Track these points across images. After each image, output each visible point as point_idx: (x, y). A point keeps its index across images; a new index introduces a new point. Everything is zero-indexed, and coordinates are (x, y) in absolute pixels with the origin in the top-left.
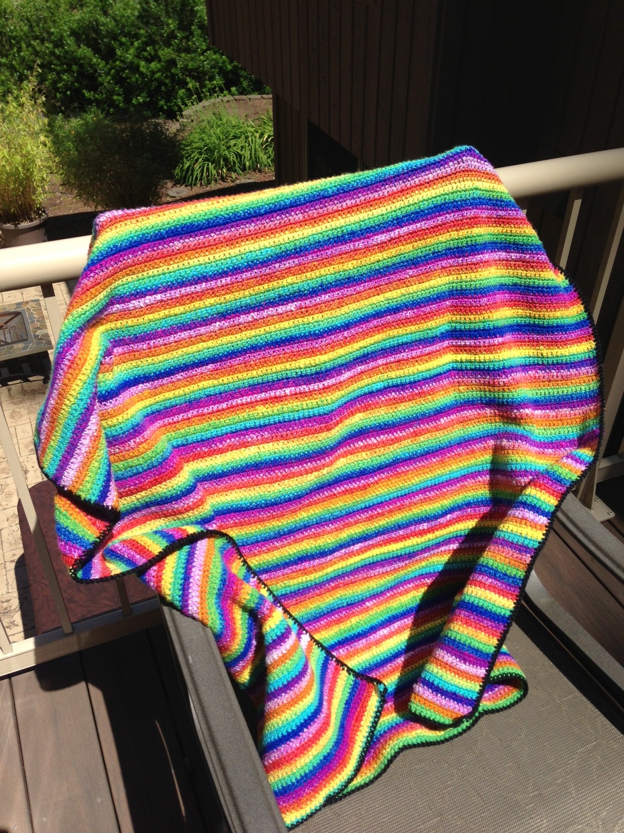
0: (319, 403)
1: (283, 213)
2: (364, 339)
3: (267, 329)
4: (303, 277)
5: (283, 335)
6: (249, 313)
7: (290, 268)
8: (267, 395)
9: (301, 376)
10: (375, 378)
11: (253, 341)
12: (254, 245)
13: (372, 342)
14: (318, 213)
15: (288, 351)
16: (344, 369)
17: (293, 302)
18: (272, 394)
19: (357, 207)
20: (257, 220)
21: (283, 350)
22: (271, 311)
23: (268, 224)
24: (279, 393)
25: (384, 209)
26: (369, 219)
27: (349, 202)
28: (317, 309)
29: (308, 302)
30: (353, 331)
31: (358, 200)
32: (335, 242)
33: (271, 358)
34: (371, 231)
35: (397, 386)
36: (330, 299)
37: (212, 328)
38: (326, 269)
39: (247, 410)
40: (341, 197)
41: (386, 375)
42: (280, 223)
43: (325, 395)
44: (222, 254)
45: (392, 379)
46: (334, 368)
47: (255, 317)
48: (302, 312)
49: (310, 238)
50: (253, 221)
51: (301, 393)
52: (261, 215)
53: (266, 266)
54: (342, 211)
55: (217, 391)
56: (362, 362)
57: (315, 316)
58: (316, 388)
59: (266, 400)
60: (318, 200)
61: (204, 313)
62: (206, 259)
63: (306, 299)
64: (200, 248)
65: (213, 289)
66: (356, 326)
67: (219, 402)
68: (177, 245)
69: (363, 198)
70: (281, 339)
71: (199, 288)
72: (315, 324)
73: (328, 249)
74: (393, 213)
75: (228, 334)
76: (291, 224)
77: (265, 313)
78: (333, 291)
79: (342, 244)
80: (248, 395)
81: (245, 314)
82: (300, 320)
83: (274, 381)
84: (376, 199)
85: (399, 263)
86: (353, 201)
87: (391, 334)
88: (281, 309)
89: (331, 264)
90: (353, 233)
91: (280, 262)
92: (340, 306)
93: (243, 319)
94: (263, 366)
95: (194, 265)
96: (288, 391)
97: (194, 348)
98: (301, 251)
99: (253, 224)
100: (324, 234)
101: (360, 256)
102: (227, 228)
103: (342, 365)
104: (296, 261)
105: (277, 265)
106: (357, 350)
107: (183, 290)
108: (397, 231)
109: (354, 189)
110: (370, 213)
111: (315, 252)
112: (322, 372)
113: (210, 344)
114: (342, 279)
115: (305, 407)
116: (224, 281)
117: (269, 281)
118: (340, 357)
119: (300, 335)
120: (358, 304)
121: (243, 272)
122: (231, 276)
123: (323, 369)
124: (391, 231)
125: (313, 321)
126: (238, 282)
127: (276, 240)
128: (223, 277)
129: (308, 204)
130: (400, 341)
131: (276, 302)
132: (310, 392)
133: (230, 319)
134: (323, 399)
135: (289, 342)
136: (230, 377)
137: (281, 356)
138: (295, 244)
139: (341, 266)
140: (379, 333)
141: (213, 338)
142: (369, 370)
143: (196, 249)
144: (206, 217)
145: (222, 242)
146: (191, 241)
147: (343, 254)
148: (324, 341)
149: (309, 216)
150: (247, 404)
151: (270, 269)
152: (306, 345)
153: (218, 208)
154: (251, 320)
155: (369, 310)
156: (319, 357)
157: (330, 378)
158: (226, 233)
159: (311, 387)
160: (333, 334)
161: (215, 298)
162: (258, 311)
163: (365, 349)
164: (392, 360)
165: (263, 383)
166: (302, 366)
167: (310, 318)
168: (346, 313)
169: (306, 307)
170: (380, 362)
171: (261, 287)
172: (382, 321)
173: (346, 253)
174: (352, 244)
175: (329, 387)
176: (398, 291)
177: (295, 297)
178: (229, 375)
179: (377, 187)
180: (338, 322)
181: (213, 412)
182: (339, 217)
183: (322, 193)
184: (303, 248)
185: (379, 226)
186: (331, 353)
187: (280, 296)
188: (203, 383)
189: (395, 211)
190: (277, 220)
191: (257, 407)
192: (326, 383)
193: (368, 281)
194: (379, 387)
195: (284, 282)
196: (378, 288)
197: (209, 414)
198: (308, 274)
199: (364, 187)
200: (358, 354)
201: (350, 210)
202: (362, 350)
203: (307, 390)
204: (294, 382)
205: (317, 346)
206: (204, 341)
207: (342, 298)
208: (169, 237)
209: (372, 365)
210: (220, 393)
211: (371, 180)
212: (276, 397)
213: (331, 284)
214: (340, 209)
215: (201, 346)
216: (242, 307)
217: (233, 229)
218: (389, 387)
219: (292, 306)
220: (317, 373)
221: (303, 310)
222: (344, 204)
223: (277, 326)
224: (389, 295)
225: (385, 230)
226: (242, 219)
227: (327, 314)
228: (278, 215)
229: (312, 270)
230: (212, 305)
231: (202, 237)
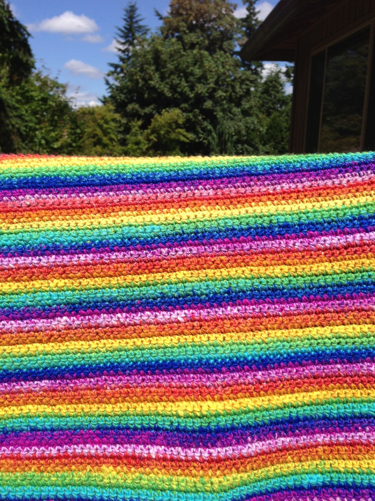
0: (199, 485)
1: (186, 185)
2: (293, 392)
3: (138, 342)
4: (202, 274)
5: (160, 356)
6: (114, 312)
7: (185, 258)
8: (122, 450)
9: (177, 429)
10: (308, 465)
11: (115, 357)
12: (137, 218)
13: (307, 400)
14: (238, 192)
15: (165, 384)
16: (251, 435)
17: (182, 309)
18: (129, 449)
19: (298, 194)
20: (149, 187)
21: (158, 380)
22: (148, 316)
23: (162, 194)
24: (140, 450)
25: (340, 202)
26: (315, 212)
27: (286, 186)
28: (216, 325)
29: (204, 313)
30: (273, 373)
31: (300, 186)
32: (257, 234)
33: (138, 390)
34: (317, 229)
35: (346, 487)
36: (239, 314)
37: (54, 323)
38: (240, 270)
39: (89, 467)
40: (274, 178)
41: (328, 463)
42: (180, 196)
43: (210, 472)
44: (88, 222)
45: (339, 472)
46: (233, 428)
47: (122, 320)
48: (193, 326)
49: (220, 222)
50: (141, 188)
51: (172, 460)
52: (155, 182)
53: (148, 249)
54: (273, 195)
55: (47, 425)
56: (285, 430)
57: (213, 337)
58: (197, 456)
59: (119, 457)
60: (240, 176)
61: (46, 299)
62: (65, 224)
63: (202, 308)
64: (59, 209)
65: (65, 266)
66: (280, 367)
67: (47, 445)
68: (29, 199)
69: (307, 184)
70: (157, 362)
71: (44, 260)
72: (211, 348)
73: (245, 241)
74: (354, 210)
75: (79, 339)
76: (195, 199)
77: (137, 318)
78: (247, 304)
79: (268, 239)
80: (93, 443)
81: (108, 312)
82: (190, 338)
83: (135, 429)
84: (328, 188)
85: (359, 284)
86: (293, 186)
87: (343, 395)
88: (163, 316)
89: (247, 264)
90: (286, 226)
91: (170, 247)
92: (254, 329)
93: (103, 319)
94: (124, 401)
95: (46, 228)
96: (154, 450)
97: (22, 349)
98: (204, 236)
99: (140, 191)
100: (242, 220)
101: (296, 260)
102: (104, 191)
103: (248, 427)
104: (195, 250)
105: (164, 251)
106: (278, 408)
107: (21, 260)
108: (358, 236)
109: (296, 171)
110: (317, 205)
111: (225, 243)
112: (211, 431)
113: (49, 347)
114: (262, 289)
115: (175, 487)
116: (82, 257)
117: (150, 272)
118: (246, 413)
119: (186, 361)
120: (286, 332)
121: (112, 251)
122: (94, 252)
123: (213, 426)
124: (348, 233)
125: (207, 343)
126: (104, 263)
127: (170, 216)
128: (83, 253)
129: (224, 179)
130: (357, 411)
131: (156, 305)
132: (187, 461)
133: (84, 315)
134: (206, 479)
135: (168, 369)
136: (71, 407)
137: (153, 389)
138: (197, 227)
139: (262, 269)
140: (320, 389)
141: (55, 340)
142: (299, 448)
143: (54, 209)
144: (78, 173)
145: (92, 207)
146: (51, 198)
147: (267, 252)
148: (221, 379)
149: (223, 194)
150: (90, 457)
151: (153, 253)
152: (193, 380)
153: (98, 166)
154: (115, 323)
155: (304, 347)
156: (210, 403)
157: (223, 446)
158: (101, 196)
159: (190, 452)
160: (238, 371)
161: (66, 281)
162: (127, 312)
163: (294, 410)
164: (341, 439)
165: (119, 428)
166: (181, 413)
167: (204, 338)
168: (263, 342)
169: (200, 320)
170: (320, 438)
171: (137, 278)
172: (327, 369)
173: (273, 253)
174: (283, 242)
175: (219, 460)
176: (358, 327)
177: (186, 302)
178: (71, 403)
179: (332, 172)
180: (248, 354)
181: (34, 458)
182: (269, 203)
183: (247, 169)
184: (206, 234)
185: (329, 223)
186: (231, 402)
187: (163, 296)
188: (30, 407)
189: (357, 208)
190: (176, 191)
191: (104, 467)
192: (214, 452)
193: (305, 301)
194: (313, 482)
195: (173, 277)
196: (322, 316)
197: (29, 458)
198: (210, 272)
199: (311, 170)
200: (279, 414)
201: (286, 195)
202: (287, 410)
203: (182, 456)
204: (165, 437)
205: (208, 384)
206: (40, 341)
207: (259, 317)
208: (20, 188)
209: (303, 440)
210: (52, 430)
211: (324, 164)
212: (134, 457)
213: (244, 292)
214: (271, 192)
215: (34, 347)
216: (104, 301)
217: (111, 193)
218: (332, 486)
219: (180, 315)
220: (202, 430)
221: (195, 324)
222: (278, 188)
223: (154, 340)
224: (340, 329)
225: (338, 231)
226: (128, 183)
227: (232, 337)
228: (179, 185)
229: (217, 267)
230: (61, 290)
231: (66, 196)
